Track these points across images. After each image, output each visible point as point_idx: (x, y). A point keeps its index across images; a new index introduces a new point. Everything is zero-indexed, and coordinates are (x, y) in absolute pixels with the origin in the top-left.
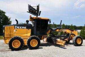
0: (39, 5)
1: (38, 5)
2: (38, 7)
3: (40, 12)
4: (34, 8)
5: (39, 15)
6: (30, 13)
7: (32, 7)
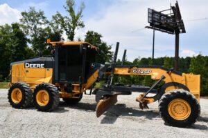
0: (177, 4)
7: (159, 13)
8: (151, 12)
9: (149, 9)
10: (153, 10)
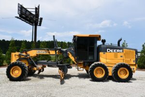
0: (39, 6)
1: (37, 7)
2: (37, 9)
3: (41, 19)
4: (30, 12)
5: (40, 25)
6: (22, 20)
7: (26, 9)
8: (20, 6)
9: (19, 4)
10: (21, 6)
